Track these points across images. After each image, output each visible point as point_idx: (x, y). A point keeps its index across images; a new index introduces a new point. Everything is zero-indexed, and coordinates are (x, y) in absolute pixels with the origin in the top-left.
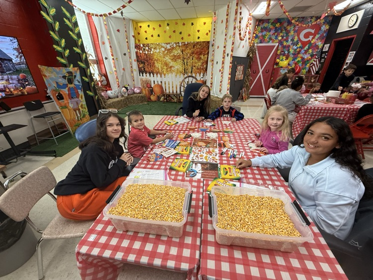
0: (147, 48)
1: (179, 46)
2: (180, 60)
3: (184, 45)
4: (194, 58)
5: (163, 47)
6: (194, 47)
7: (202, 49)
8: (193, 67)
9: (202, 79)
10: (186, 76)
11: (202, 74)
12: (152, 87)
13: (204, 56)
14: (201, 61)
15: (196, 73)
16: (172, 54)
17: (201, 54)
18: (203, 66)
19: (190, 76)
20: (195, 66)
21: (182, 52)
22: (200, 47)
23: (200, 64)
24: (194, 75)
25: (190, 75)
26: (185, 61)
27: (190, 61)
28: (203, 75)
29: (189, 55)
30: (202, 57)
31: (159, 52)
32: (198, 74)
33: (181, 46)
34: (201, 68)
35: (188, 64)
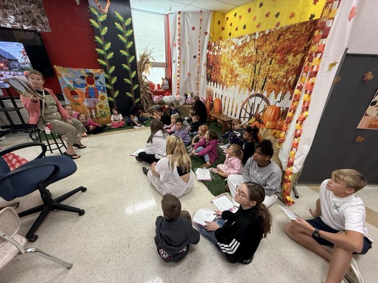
0: (217, 48)
1: (255, 40)
2: (250, 65)
3: (263, 36)
4: (274, 61)
5: (234, 44)
6: (279, 38)
7: (295, 42)
8: (268, 79)
9: (278, 105)
10: (253, 93)
11: (280, 95)
12: (212, 101)
13: (295, 56)
14: (286, 67)
15: (270, 91)
16: (241, 55)
17: (288, 53)
18: (287, 78)
19: (258, 95)
20: (270, 78)
21: (257, 50)
22: (291, 37)
23: (282, 73)
24: (265, 94)
25: (259, 92)
26: (258, 67)
27: (265, 66)
28: (282, 98)
29: (265, 55)
30: (290, 58)
31: (228, 52)
32: (273, 94)
33: (258, 41)
34: (281, 81)
35: (262, 72)
